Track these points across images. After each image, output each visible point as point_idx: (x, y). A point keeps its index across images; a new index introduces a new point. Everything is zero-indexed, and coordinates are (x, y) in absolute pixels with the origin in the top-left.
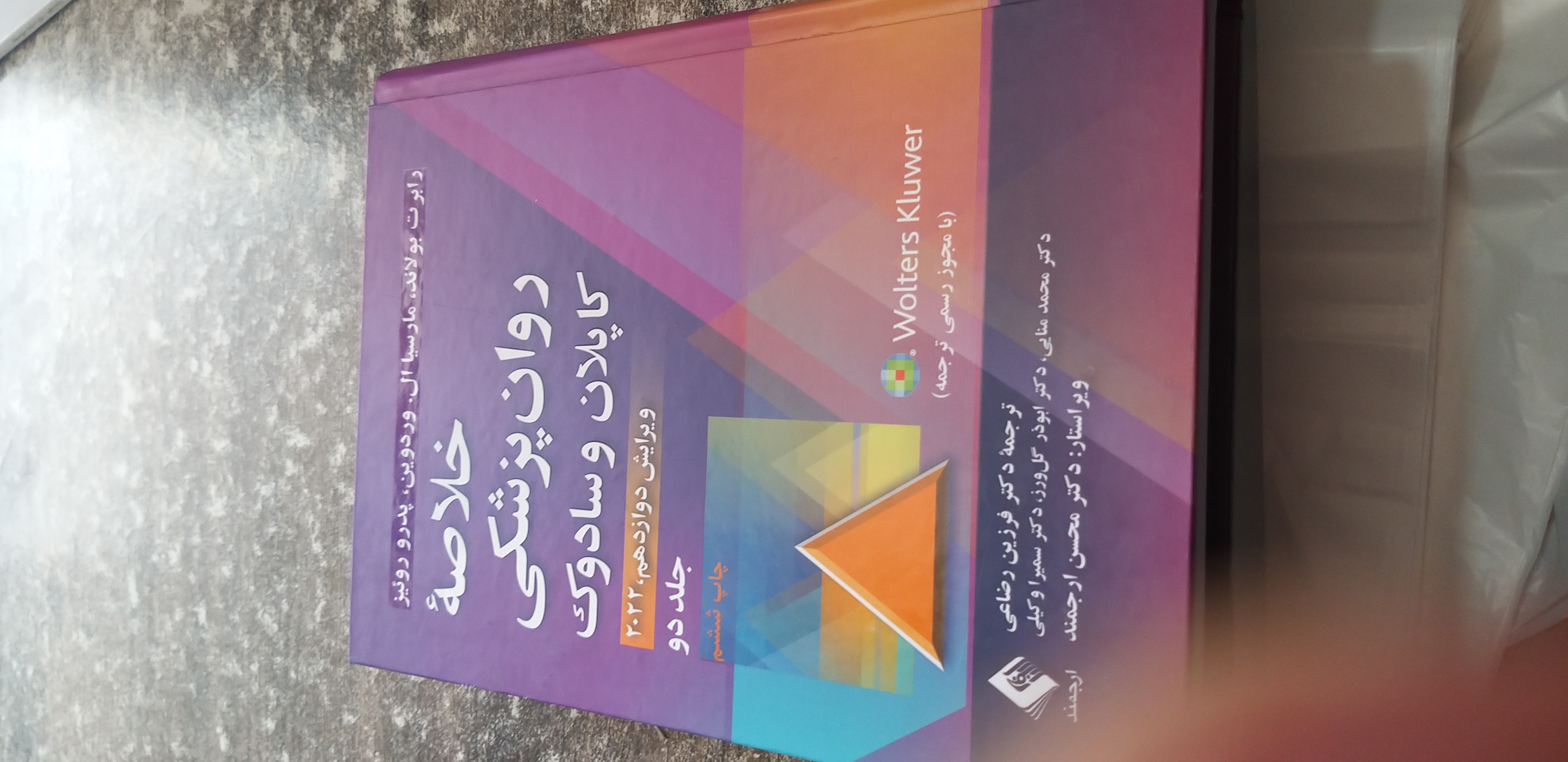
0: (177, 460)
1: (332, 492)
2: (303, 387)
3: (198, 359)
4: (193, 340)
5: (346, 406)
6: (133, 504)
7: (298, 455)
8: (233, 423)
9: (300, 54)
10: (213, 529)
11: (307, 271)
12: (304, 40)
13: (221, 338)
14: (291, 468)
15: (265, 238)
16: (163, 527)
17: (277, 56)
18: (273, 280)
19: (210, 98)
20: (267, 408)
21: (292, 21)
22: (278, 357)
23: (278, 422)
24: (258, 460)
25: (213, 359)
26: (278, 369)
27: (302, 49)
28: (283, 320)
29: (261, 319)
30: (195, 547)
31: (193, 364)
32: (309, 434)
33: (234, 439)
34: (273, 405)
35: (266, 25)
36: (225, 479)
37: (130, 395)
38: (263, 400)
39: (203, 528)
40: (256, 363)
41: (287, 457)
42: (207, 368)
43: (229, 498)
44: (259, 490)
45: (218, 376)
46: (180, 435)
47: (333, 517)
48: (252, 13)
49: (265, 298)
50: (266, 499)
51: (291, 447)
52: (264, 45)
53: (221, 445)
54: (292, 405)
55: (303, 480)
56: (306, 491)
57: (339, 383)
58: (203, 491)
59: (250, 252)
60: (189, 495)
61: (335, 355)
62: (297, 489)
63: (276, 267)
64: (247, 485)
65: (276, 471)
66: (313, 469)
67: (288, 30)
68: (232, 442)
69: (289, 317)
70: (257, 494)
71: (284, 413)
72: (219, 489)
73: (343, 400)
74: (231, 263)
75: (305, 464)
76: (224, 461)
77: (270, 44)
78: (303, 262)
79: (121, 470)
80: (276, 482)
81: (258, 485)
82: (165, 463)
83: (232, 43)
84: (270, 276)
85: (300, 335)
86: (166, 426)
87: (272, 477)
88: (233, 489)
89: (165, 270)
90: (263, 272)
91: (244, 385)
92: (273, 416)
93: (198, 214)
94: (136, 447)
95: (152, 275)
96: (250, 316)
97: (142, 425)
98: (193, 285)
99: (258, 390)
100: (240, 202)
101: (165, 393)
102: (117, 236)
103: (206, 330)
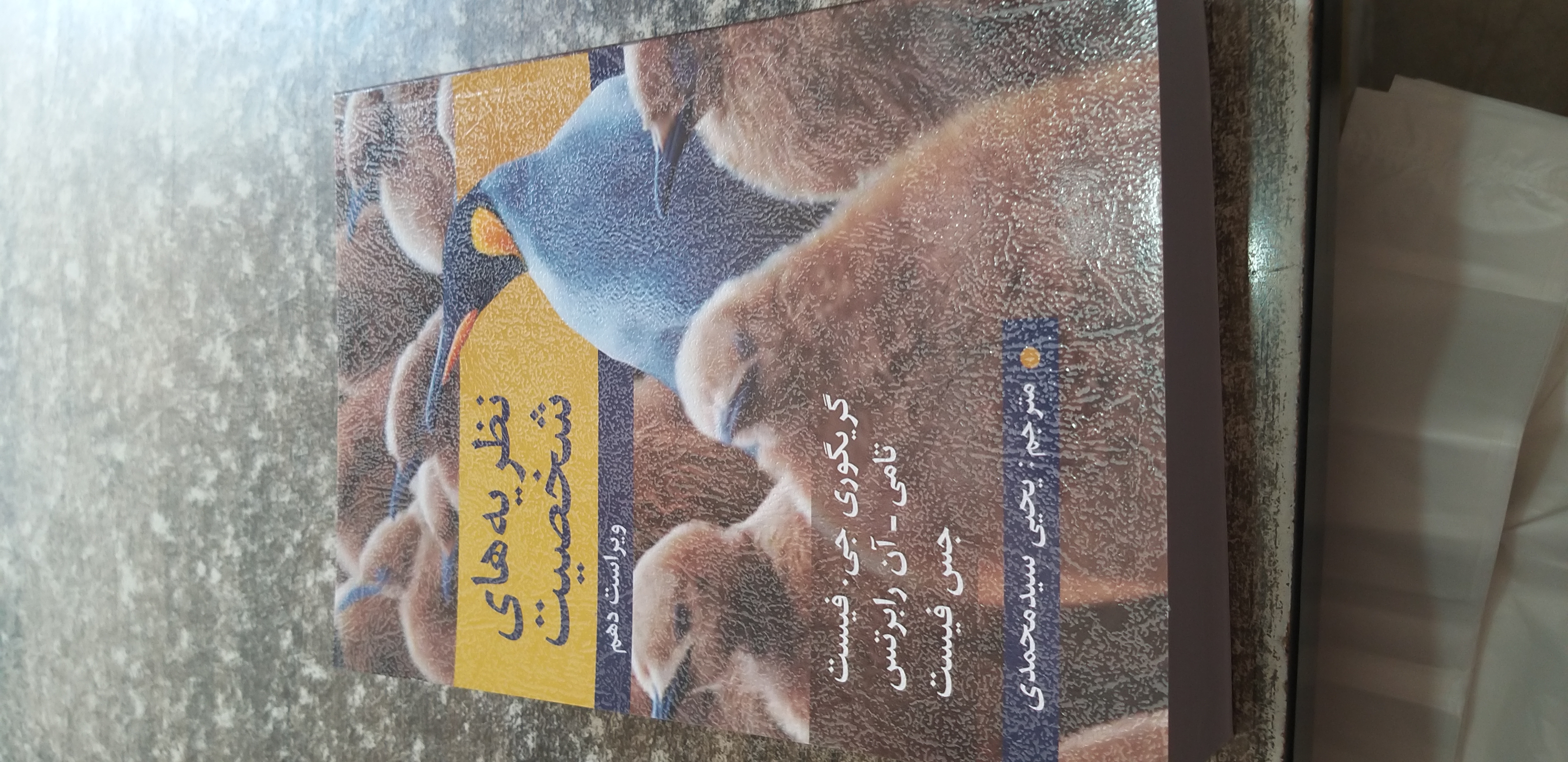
0: (181, 660)
1: (349, 731)
2: (320, 618)
3: (206, 563)
4: (200, 543)
6: (132, 693)
7: (313, 686)
8: (244, 637)
9: (324, 278)
10: (220, 738)
11: (328, 503)
13: (232, 548)
14: (305, 697)
16: (165, 724)
17: (298, 273)
18: (290, 502)
19: (223, 298)
20: (281, 631)
21: (315, 242)
22: (293, 582)
23: (292, 647)
24: (270, 680)
25: (222, 568)
26: (293, 594)
27: (326, 274)
28: (299, 546)
29: (276, 540)
30: (200, 752)
31: (201, 569)
32: (325, 668)
33: (244, 653)
34: (287, 629)
35: (286, 238)
36: (233, 692)
37: (130, 582)
38: (277, 621)
39: (210, 736)
40: (270, 583)
41: (302, 684)
42: (216, 576)
43: (238, 711)
44: (270, 712)
45: (227, 586)
46: (185, 637)
47: (349, 756)
48: (271, 221)
49: (281, 520)
50: (277, 723)
51: (307, 676)
52: (284, 259)
53: (230, 656)
54: (307, 635)
55: (318, 712)
56: (321, 723)
58: (211, 699)
59: (264, 468)
60: (194, 699)
62: (311, 719)
63: (294, 491)
64: (259, 704)
65: (289, 696)
66: (329, 703)
67: (311, 250)
68: (241, 656)
69: (307, 545)
70: (268, 715)
71: (299, 639)
72: (227, 700)
74: (243, 476)
75: (320, 697)
76: (233, 674)
77: (291, 260)
78: (323, 492)
79: (120, 656)
80: (289, 707)
81: (269, 706)
82: (168, 661)
83: (248, 248)
84: (286, 498)
85: (318, 565)
86: (170, 623)
87: (285, 702)
88: (242, 704)
89: (171, 465)
90: (279, 493)
91: (256, 602)
92: (286, 641)
93: (209, 416)
94: (136, 637)
95: (156, 467)
96: (264, 533)
97: (143, 616)
98: (201, 488)
99: (271, 610)
100: (255, 415)
101: (169, 590)
102: (117, 418)
103: (215, 537)
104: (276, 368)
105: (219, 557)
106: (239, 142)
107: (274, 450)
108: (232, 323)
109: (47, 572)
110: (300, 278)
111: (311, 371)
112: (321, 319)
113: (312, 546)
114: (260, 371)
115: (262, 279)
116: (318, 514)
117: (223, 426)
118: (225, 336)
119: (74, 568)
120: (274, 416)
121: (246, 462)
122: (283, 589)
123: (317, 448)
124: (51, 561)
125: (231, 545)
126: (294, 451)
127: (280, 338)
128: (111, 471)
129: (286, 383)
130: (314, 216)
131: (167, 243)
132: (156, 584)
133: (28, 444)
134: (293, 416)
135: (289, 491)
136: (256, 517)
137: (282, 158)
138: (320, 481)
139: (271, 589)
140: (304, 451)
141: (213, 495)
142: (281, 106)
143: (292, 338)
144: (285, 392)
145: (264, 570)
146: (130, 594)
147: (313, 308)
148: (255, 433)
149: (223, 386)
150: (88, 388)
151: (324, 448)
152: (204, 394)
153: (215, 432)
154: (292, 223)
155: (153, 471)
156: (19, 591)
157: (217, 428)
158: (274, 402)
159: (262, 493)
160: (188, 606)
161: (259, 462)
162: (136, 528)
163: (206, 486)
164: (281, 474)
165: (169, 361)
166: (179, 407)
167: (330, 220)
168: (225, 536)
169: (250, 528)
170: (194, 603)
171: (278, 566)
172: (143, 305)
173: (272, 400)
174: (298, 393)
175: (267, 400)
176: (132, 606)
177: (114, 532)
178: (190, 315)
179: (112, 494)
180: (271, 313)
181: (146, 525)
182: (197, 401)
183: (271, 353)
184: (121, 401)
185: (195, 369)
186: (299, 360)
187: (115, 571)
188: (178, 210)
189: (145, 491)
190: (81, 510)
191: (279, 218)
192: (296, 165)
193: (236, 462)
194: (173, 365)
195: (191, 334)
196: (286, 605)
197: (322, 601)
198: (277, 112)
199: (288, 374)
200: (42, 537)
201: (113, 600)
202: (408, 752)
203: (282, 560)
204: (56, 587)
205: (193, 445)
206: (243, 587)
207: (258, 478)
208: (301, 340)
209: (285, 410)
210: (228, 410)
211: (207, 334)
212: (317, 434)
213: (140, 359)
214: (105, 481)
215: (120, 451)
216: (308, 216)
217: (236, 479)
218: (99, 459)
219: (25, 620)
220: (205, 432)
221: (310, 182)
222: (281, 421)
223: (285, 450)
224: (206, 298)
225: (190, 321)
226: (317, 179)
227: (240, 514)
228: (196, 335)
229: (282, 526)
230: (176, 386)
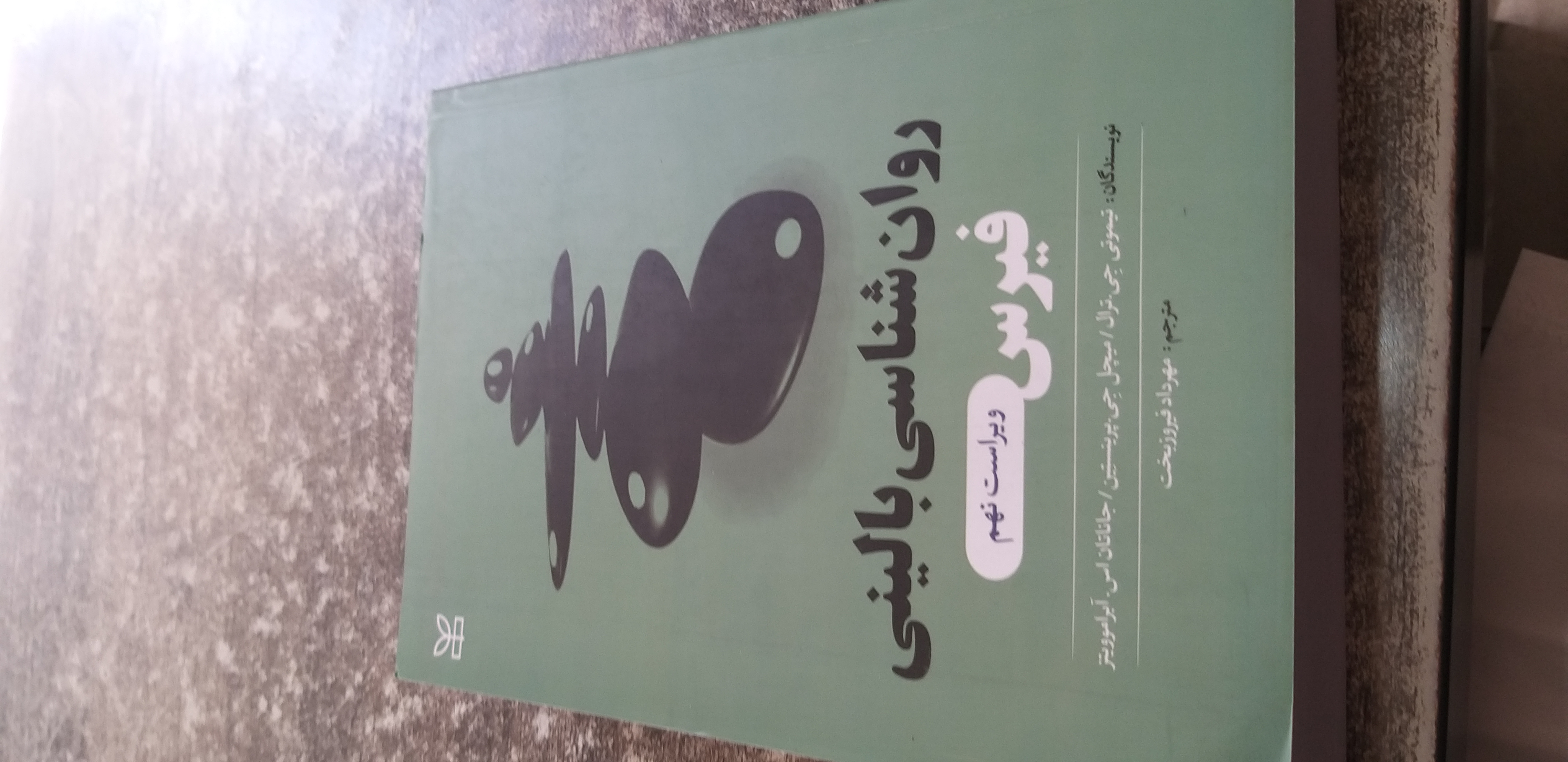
105: (280, 694)
106: (319, 264)
107: (340, 584)
108: (305, 450)
109: (113, 693)
110: (372, 408)
113: (372, 691)
114: (330, 501)
115: (336, 406)
116: (380, 657)
117: (291, 556)
118: (297, 463)
119: (140, 692)
120: (341, 550)
121: (312, 596)
122: (342, 733)
123: (382, 586)
124: (118, 682)
125: (293, 682)
126: (360, 587)
127: (350, 469)
128: (181, 594)
129: (354, 516)
130: (390, 344)
131: (246, 363)
132: (218, 715)
133: (102, 560)
134: (360, 550)
135: (353, 628)
136: (318, 653)
137: (361, 283)
138: (383, 621)
139: (330, 731)
140: (369, 589)
141: (278, 628)
142: (362, 230)
143: (363, 468)
144: (354, 525)
145: (324, 710)
146: (192, 724)
147: (385, 439)
148: (322, 566)
149: (293, 514)
150: (163, 507)
151: (388, 587)
152: (274, 521)
153: (283, 561)
154: (368, 351)
155: (222, 598)
156: (86, 711)
157: (285, 557)
159: (325, 629)
160: (248, 742)
161: (325, 596)
162: (202, 655)
163: (271, 617)
164: (345, 611)
165: (242, 484)
166: (250, 534)
168: (288, 671)
169: (312, 666)
170: (255, 739)
171: (339, 708)
172: (219, 425)
173: (340, 532)
174: (366, 527)
175: (335, 532)
176: (194, 737)
177: (180, 659)
178: (264, 438)
179: (180, 618)
180: (344, 442)
181: (211, 653)
182: (267, 528)
183: (342, 483)
184: (194, 523)
185: (267, 495)
186: (368, 492)
187: (179, 698)
188: (258, 330)
189: (212, 618)
190: (150, 632)
191: (356, 345)
192: (374, 290)
193: (302, 593)
194: (246, 489)
196: (344, 751)
198: (358, 235)
199: (357, 507)
200: (110, 657)
201: (176, 729)
203: (343, 702)
204: (122, 710)
205: (260, 573)
206: (302, 727)
207: (323, 613)
208: (371, 472)
209: (352, 545)
210: (297, 539)
211: (280, 459)
212: (382, 572)
213: (214, 481)
214: (174, 604)
215: (190, 574)
216: (383, 344)
217: (301, 613)
218: (170, 581)
219: (90, 742)
220: (273, 561)
221: (387, 309)
222: (348, 554)
223: (351, 586)
224: (281, 422)
226: (395, 307)
227: (304, 650)
229: (344, 666)
230: (247, 510)
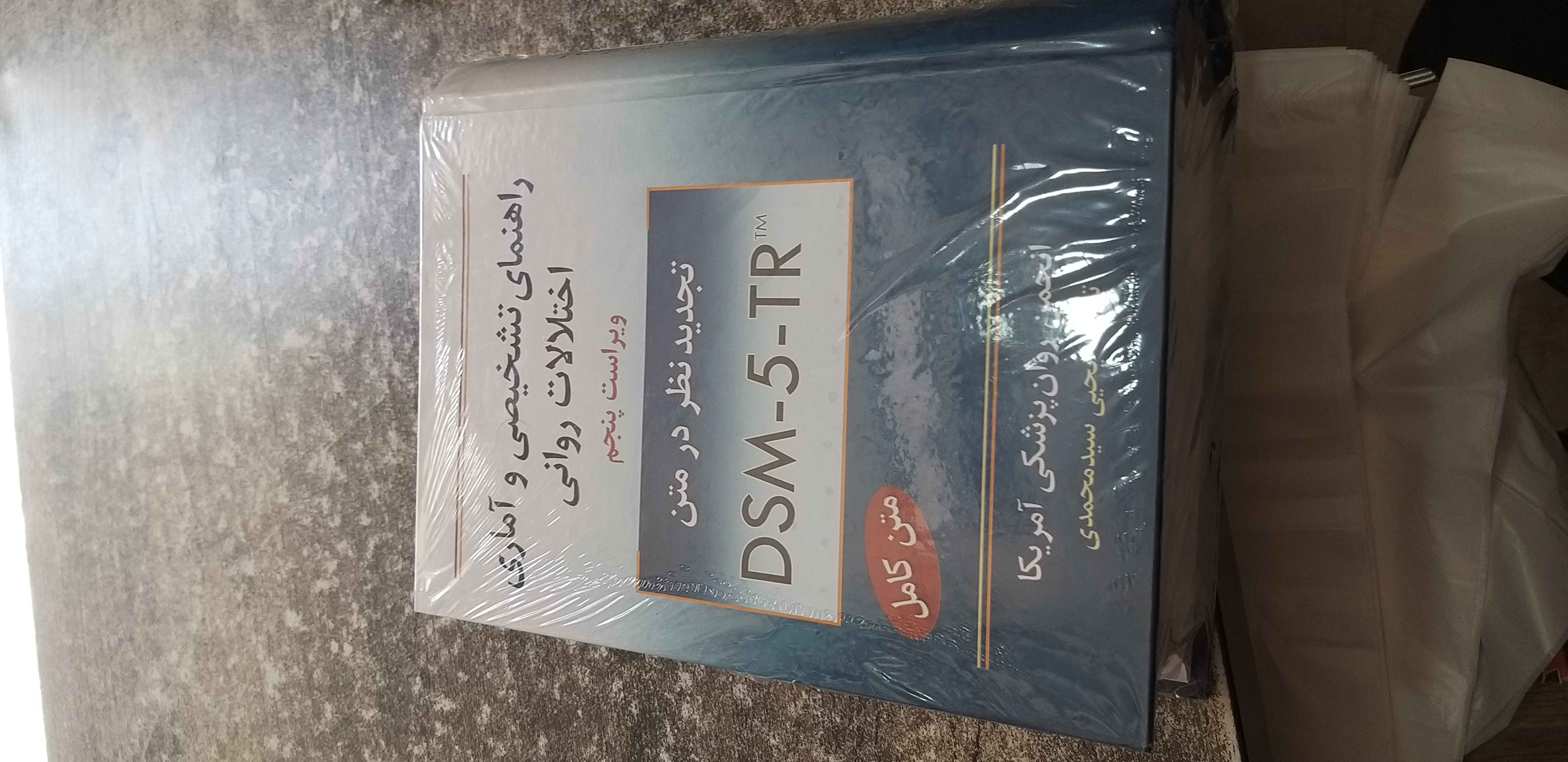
0: (327, 730)
1: (482, 747)
2: (443, 659)
3: (338, 641)
4: (331, 625)
5: (486, 673)
7: (445, 717)
8: (380, 694)
9: (404, 380)
12: (406, 368)
13: (358, 622)
14: (440, 729)
15: (390, 535)
17: (382, 382)
18: (403, 569)
19: (321, 418)
20: (410, 679)
21: (392, 353)
22: (416, 635)
23: (422, 690)
24: (408, 725)
25: (352, 641)
26: (417, 645)
31: (334, 647)
32: (454, 700)
33: (381, 707)
34: (416, 676)
35: (368, 356)
36: (377, 743)
37: (273, 676)
38: (406, 672)
40: (395, 642)
41: (436, 719)
42: (348, 649)
44: (412, 750)
45: (359, 655)
46: (328, 707)
48: (353, 346)
49: (397, 585)
51: (438, 711)
52: (369, 373)
53: (369, 714)
54: (434, 675)
55: (453, 739)
56: (457, 747)
57: (477, 654)
58: (359, 756)
59: (376, 547)
61: (471, 631)
62: (448, 747)
63: (405, 559)
64: (400, 747)
65: (426, 733)
66: (461, 729)
67: (390, 360)
68: (380, 711)
70: (410, 754)
71: (428, 682)
72: (373, 753)
73: (482, 668)
75: (453, 725)
76: (375, 729)
77: (374, 372)
79: (272, 743)
80: (428, 742)
81: (410, 745)
82: (316, 734)
83: (336, 372)
86: (313, 701)
87: (424, 738)
88: (386, 752)
89: (295, 567)
90: (392, 564)
91: (386, 661)
92: (417, 686)
93: (323, 518)
94: (285, 722)
95: (283, 573)
96: (384, 601)
97: (289, 702)
98: (325, 578)
99: (400, 664)
100: (363, 506)
101: (309, 673)
102: (244, 540)
103: (342, 617)
104: (375, 462)
111: (404, 457)
112: (407, 413)
158: (377, 491)
167: (402, 333)
195: (298, 455)
197: (443, 644)
202: (535, 750)
225: (296, 443)
228: (302, 453)
